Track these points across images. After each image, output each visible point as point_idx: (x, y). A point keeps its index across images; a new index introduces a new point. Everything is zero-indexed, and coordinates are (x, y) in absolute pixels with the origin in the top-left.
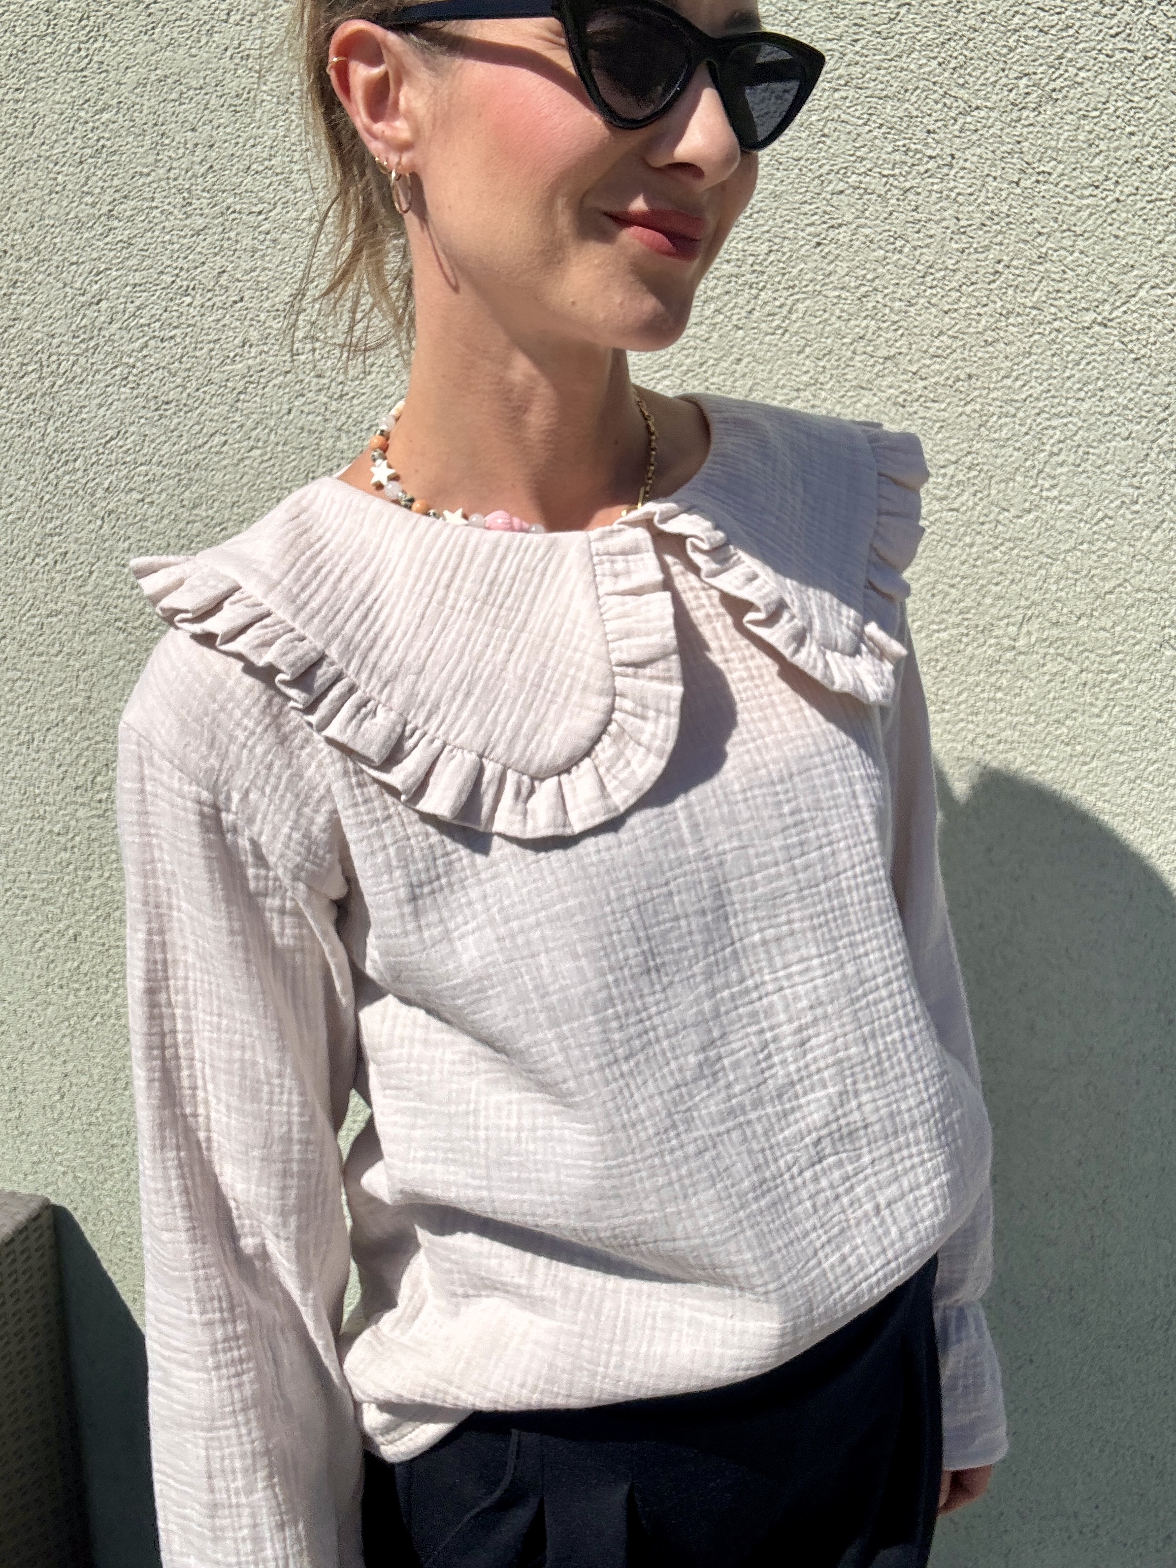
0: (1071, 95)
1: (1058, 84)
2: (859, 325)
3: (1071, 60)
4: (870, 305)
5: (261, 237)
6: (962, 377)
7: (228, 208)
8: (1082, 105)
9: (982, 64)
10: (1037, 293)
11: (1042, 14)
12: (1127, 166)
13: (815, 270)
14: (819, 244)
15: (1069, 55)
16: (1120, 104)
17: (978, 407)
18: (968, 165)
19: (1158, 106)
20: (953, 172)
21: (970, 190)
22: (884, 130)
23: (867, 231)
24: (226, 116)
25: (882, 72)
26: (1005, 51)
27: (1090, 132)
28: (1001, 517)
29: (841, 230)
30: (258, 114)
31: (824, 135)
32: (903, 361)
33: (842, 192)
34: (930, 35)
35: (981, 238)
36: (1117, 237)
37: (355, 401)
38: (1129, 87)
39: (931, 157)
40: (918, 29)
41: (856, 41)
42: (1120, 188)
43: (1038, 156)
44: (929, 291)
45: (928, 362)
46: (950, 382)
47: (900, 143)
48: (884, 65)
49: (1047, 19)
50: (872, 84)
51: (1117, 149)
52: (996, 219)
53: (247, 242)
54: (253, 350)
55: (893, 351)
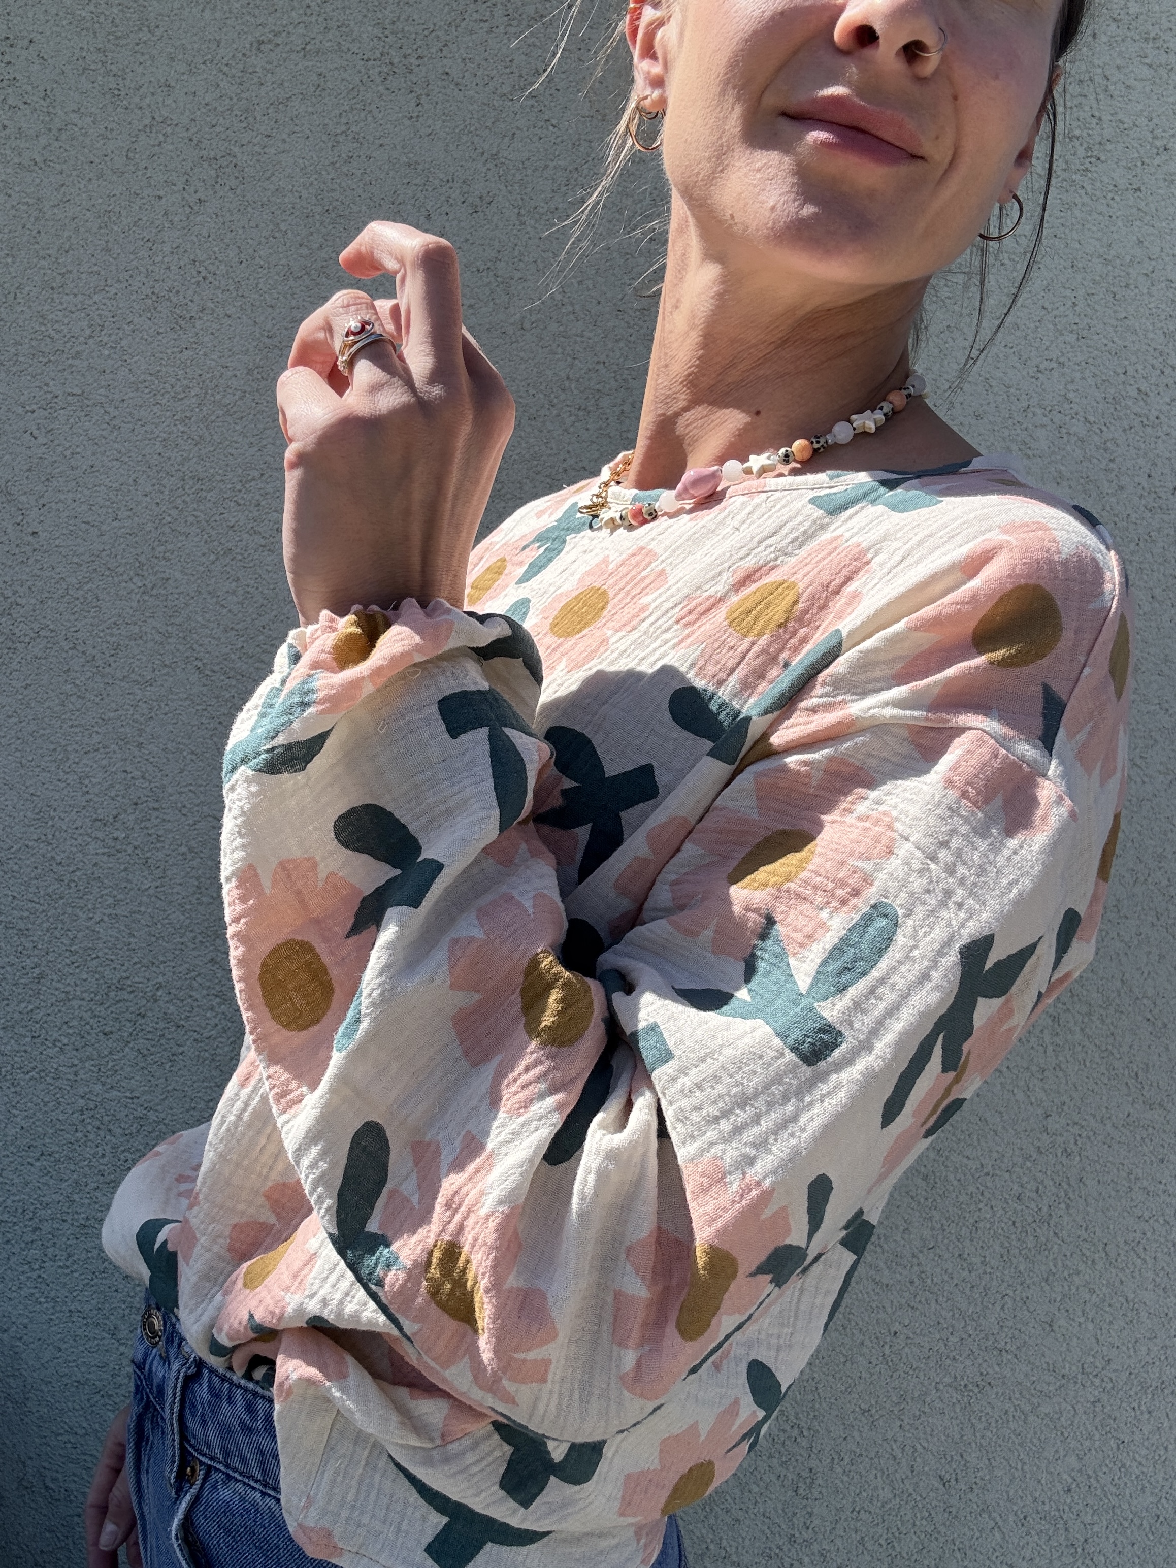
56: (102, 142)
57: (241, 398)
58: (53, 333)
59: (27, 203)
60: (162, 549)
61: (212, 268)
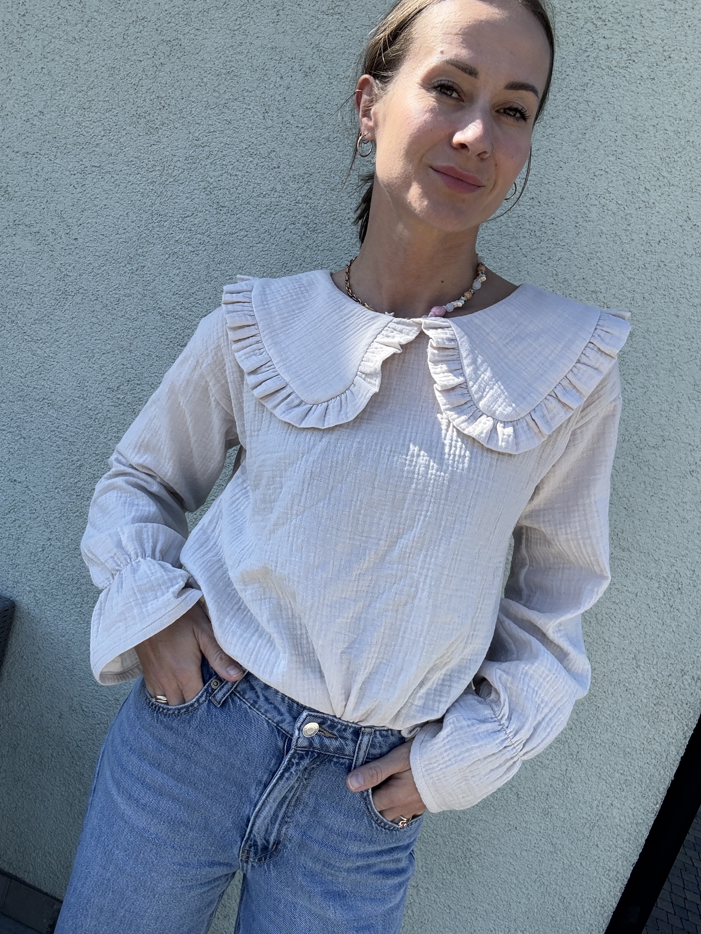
56: (111, 29)
57: (182, 173)
58: (85, 133)
59: (71, 61)
60: (141, 251)
61: (168, 101)
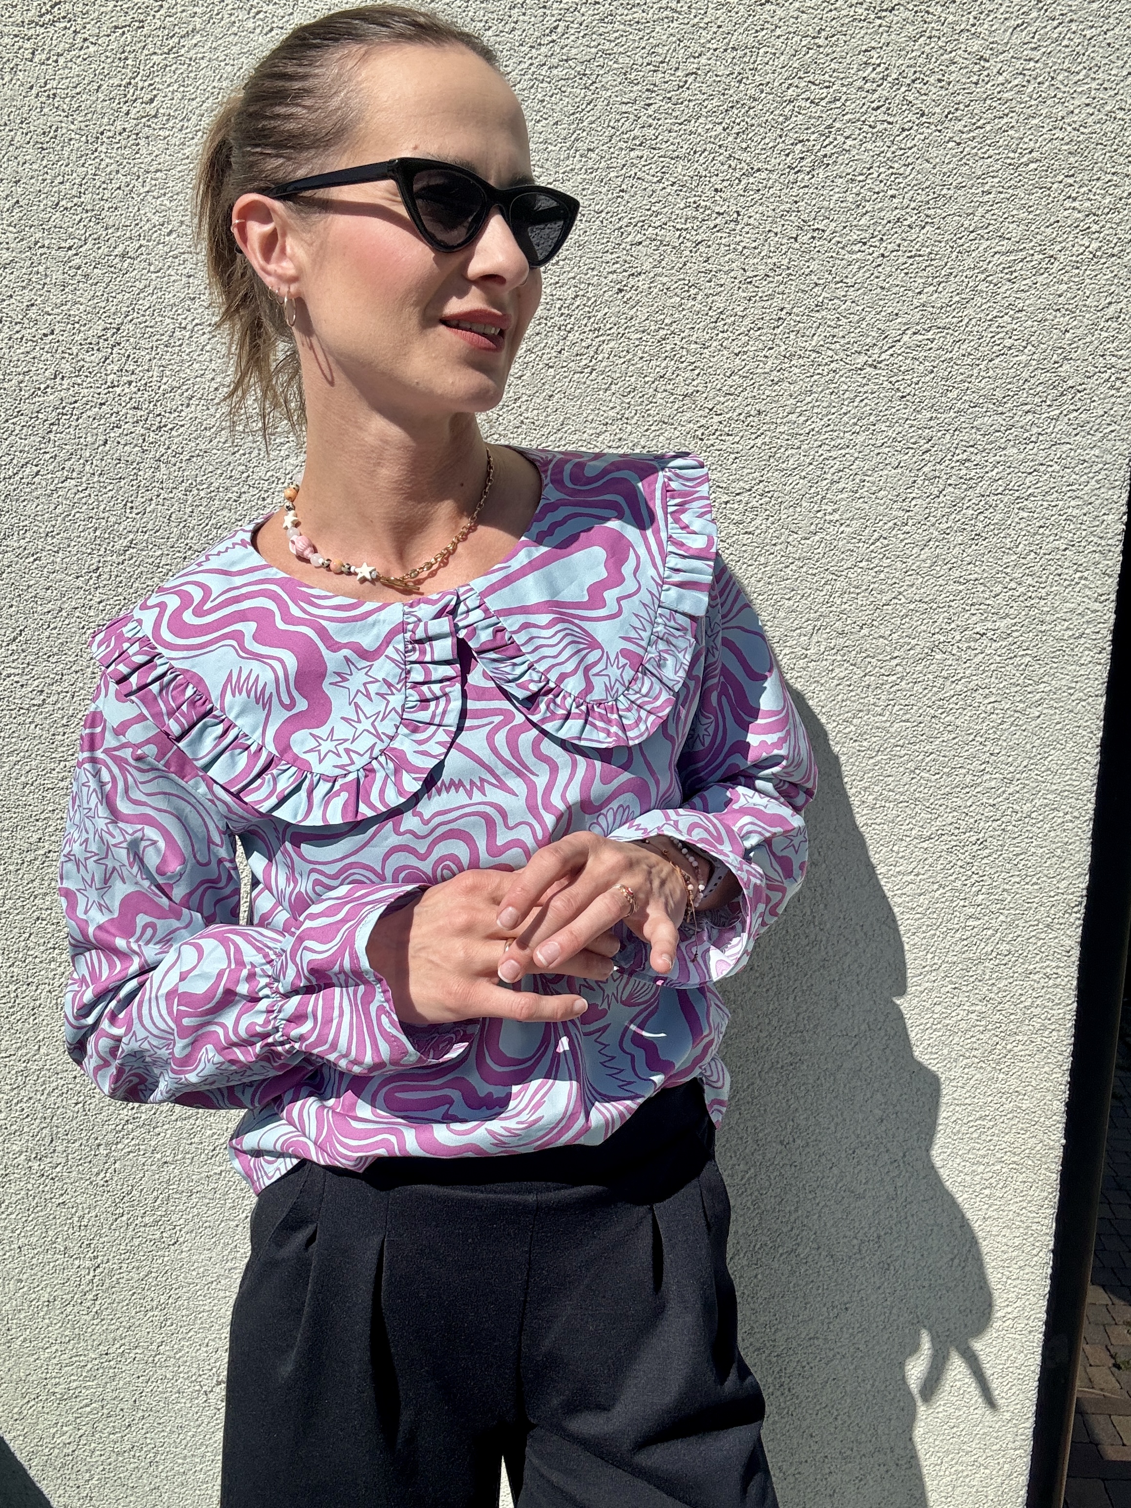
0: (840, 161)
1: (828, 150)
2: (659, 366)
3: (839, 129)
4: (668, 348)
5: (71, 272)
6: (752, 413)
7: (36, 243)
8: (850, 170)
9: (762, 130)
10: (815, 337)
11: (813, 87)
12: (891, 225)
13: (618, 315)
14: (620, 290)
15: (837, 125)
16: (882, 170)
17: (767, 440)
18: (751, 221)
19: (914, 173)
20: (739, 227)
21: (754, 245)
22: (675, 188)
23: (665, 280)
24: (31, 153)
25: (674, 134)
26: (781, 119)
27: (858, 194)
28: (790, 539)
29: (640, 278)
30: (66, 153)
31: (622, 191)
32: (700, 399)
33: (640, 243)
34: (715, 102)
35: (766, 288)
36: (882, 288)
37: (174, 433)
38: (889, 155)
39: (718, 213)
40: (705, 97)
41: (649, 105)
42: (884, 244)
43: (813, 214)
44: (721, 335)
45: (722, 399)
46: (741, 417)
47: (692, 200)
48: (675, 128)
49: (817, 92)
50: (664, 146)
51: (881, 210)
52: (778, 271)
53: (57, 276)
54: (65, 382)
55: (691, 389)
